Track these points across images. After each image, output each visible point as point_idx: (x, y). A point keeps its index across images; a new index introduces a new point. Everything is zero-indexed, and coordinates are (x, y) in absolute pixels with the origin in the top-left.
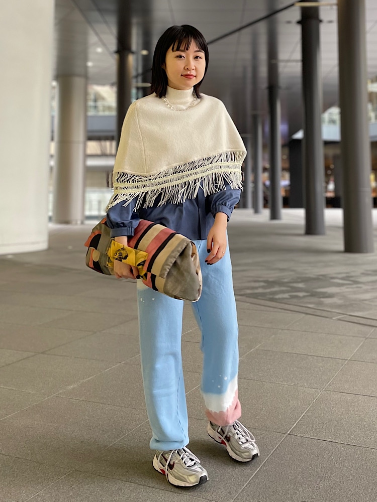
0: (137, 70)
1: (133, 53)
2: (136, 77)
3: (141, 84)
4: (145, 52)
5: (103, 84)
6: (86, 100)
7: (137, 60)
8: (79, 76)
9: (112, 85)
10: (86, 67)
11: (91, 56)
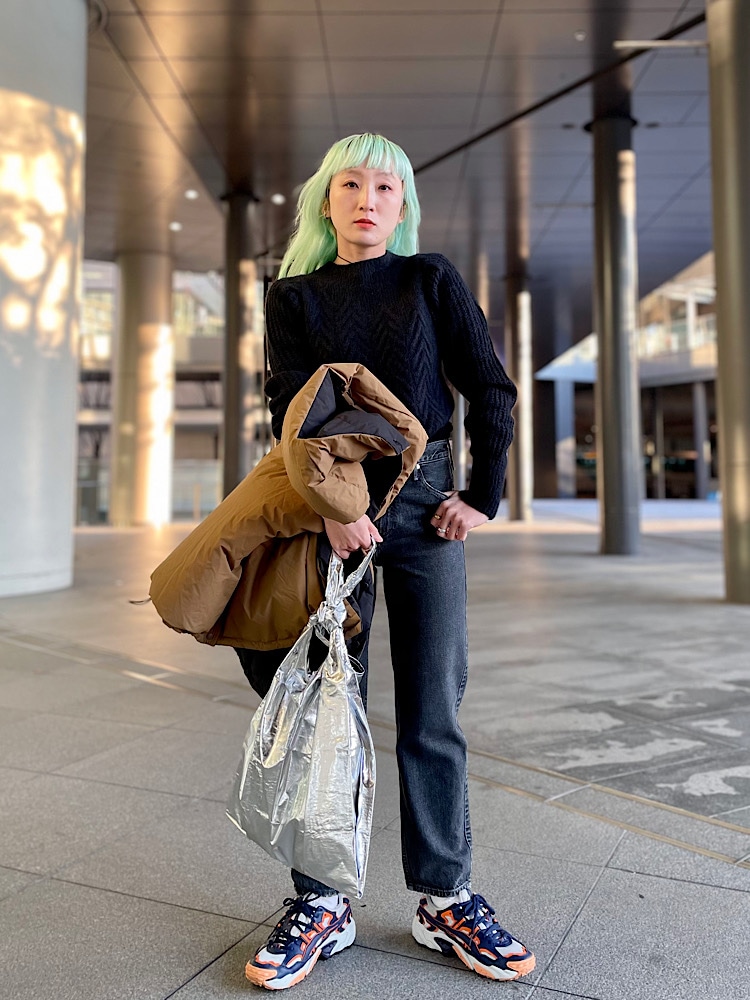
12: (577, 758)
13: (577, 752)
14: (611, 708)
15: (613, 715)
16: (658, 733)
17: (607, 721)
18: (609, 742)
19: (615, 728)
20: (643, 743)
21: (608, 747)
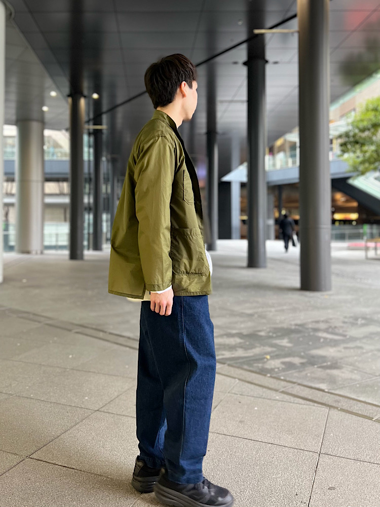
0: (88, 115)
1: (85, 97)
2: (88, 122)
3: (92, 127)
4: (95, 96)
5: (59, 129)
6: (43, 143)
7: (88, 104)
8: (37, 120)
9: (67, 130)
10: (43, 112)
11: (47, 101)
12: (223, 355)
13: (224, 352)
14: (240, 335)
15: (241, 338)
16: (258, 345)
17: (238, 340)
18: (237, 349)
19: (240, 343)
20: (251, 348)
21: (236, 350)
